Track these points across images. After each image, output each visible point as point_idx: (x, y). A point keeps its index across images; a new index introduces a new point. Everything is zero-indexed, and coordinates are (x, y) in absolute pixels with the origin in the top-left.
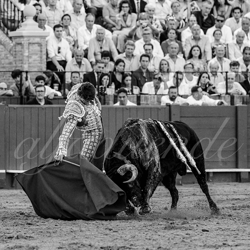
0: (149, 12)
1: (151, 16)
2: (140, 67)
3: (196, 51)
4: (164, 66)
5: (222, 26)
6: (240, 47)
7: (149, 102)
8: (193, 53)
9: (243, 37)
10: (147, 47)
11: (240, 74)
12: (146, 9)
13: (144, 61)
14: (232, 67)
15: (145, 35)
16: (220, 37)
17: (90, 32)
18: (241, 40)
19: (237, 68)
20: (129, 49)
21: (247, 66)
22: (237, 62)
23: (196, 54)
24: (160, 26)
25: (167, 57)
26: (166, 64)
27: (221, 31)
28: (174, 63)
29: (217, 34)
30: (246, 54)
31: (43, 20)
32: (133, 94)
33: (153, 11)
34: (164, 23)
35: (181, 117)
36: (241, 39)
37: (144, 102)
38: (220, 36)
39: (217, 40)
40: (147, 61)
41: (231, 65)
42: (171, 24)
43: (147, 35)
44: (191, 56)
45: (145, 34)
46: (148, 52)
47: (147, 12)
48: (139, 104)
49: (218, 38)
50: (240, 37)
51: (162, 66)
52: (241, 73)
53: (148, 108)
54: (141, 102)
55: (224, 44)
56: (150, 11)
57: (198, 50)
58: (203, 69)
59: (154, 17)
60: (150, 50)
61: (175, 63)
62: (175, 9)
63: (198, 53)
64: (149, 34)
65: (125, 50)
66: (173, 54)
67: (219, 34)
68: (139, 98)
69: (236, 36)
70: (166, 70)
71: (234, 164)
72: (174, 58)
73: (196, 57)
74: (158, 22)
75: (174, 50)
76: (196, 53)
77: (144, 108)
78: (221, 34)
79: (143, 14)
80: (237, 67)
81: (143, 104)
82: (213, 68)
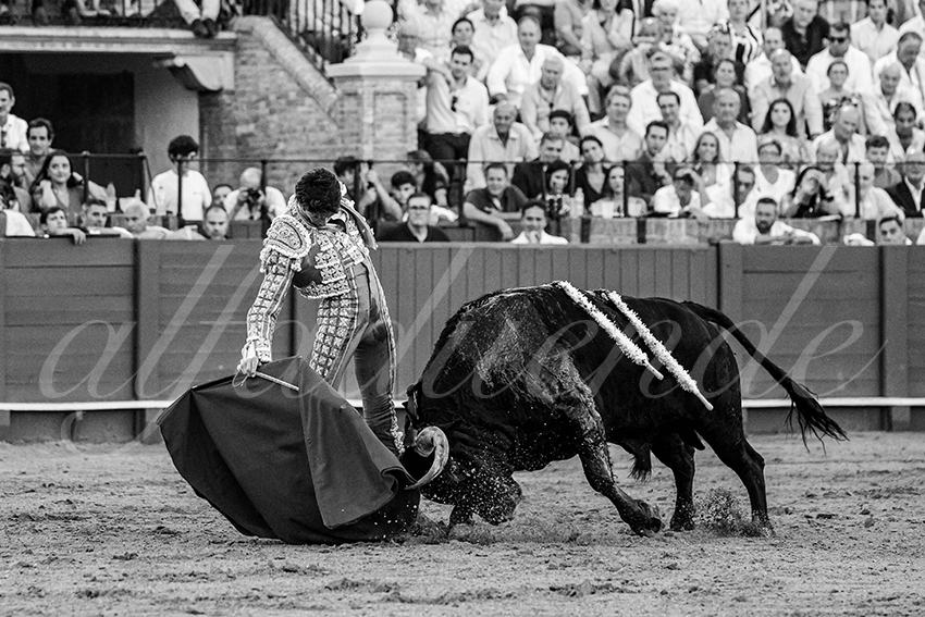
0: (663, 18)
1: (668, 27)
2: (644, 153)
3: (781, 113)
4: (709, 147)
5: (846, 51)
6: (889, 103)
7: (666, 237)
8: (774, 116)
9: (896, 79)
10: (665, 100)
11: (890, 168)
12: (655, 11)
13: (654, 137)
14: (872, 149)
15: (656, 72)
16: (844, 80)
17: (530, 61)
18: (889, 86)
19: (883, 154)
20: (617, 104)
21: (905, 149)
22: (884, 139)
23: (780, 119)
24: (693, 49)
25: (712, 125)
26: (712, 145)
27: (846, 65)
28: (727, 139)
29: (836, 72)
30: (902, 120)
31: (412, 37)
32: (627, 215)
33: (673, 15)
34: (704, 43)
35: (745, 272)
36: (891, 82)
37: (654, 236)
38: (844, 75)
39: (837, 87)
40: (662, 138)
41: (868, 145)
42: (719, 43)
43: (662, 73)
44: (769, 126)
45: (656, 69)
46: (668, 110)
47: (659, 17)
48: (642, 240)
49: (838, 82)
50: (887, 78)
51: (702, 148)
52: (893, 166)
53: (665, 250)
54: (648, 236)
55: (853, 95)
56: (665, 14)
57: (785, 111)
58: (798, 155)
59: (676, 28)
60: (671, 106)
61: (730, 140)
62: (734, 8)
63: (786, 118)
64: (665, 69)
65: (608, 110)
66: (724, 119)
67: (842, 72)
68: (641, 226)
69: (880, 76)
70: (709, 157)
71: (874, 387)
72: (728, 128)
73: (780, 127)
74: (686, 41)
75: (728, 108)
76: (781, 117)
77: (655, 251)
78: (846, 72)
79: (650, 21)
80: (883, 149)
81: (653, 240)
82: (824, 155)
